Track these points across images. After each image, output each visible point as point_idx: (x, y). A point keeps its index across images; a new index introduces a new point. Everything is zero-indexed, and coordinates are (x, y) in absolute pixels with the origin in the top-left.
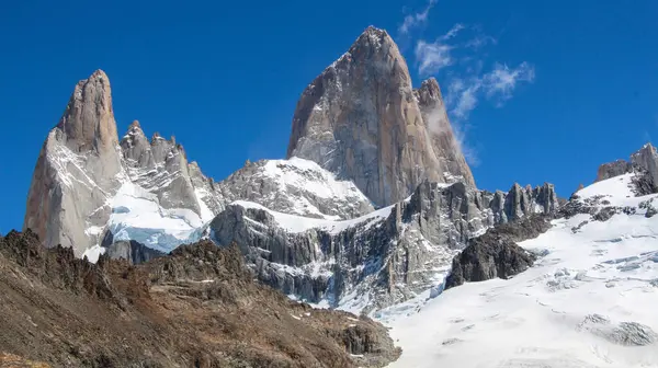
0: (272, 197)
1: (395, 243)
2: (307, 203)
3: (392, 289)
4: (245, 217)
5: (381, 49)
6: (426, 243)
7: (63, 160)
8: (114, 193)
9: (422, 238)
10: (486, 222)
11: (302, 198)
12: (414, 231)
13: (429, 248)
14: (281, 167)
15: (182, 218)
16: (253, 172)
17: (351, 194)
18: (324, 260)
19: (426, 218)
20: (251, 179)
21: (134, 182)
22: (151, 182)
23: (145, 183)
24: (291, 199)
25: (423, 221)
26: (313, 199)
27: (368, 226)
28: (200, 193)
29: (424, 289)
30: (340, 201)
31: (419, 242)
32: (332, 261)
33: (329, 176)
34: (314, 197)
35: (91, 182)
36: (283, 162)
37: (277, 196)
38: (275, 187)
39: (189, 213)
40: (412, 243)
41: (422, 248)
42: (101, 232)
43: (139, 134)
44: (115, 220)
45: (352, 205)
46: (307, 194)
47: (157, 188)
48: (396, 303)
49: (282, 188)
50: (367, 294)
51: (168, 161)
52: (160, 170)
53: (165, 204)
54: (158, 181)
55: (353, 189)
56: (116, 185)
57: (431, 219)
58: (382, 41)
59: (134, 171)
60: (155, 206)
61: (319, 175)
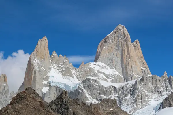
0: (93, 74)
1: (137, 91)
2: (103, 75)
3: (138, 105)
4: (92, 82)
5: (123, 31)
6: (146, 92)
7: (35, 62)
8: (49, 72)
9: (145, 90)
10: (163, 86)
11: (101, 74)
12: (143, 88)
13: (147, 94)
14: (95, 65)
15: (69, 79)
16: (87, 66)
17: (115, 73)
18: (115, 94)
19: (146, 85)
20: (87, 68)
21: (55, 68)
22: (59, 68)
23: (58, 69)
24: (98, 74)
25: (145, 85)
26: (104, 74)
27: (128, 86)
28: (73, 72)
29: (147, 105)
30: (111, 75)
31: (144, 92)
32: (117, 95)
33: (108, 67)
34: (104, 73)
35: (43, 68)
36: (95, 63)
37: (94, 73)
38: (93, 70)
39: (71, 78)
40: (142, 91)
41: (145, 93)
42: (47, 83)
43: (56, 54)
44: (50, 79)
45: (115, 76)
46: (103, 73)
47: (61, 70)
48: (139, 109)
49: (96, 71)
50: (130, 106)
51: (64, 62)
52: (62, 65)
53: (64, 75)
54: (61, 68)
55: (115, 71)
56: (50, 69)
57: (147, 85)
58: (123, 29)
59: (54, 65)
60: (61, 76)
61: (105, 67)
